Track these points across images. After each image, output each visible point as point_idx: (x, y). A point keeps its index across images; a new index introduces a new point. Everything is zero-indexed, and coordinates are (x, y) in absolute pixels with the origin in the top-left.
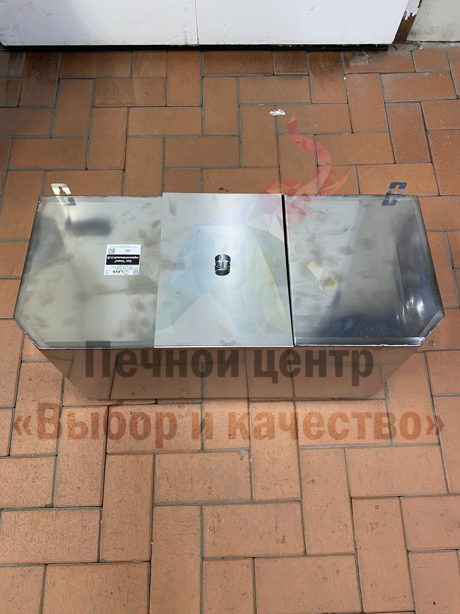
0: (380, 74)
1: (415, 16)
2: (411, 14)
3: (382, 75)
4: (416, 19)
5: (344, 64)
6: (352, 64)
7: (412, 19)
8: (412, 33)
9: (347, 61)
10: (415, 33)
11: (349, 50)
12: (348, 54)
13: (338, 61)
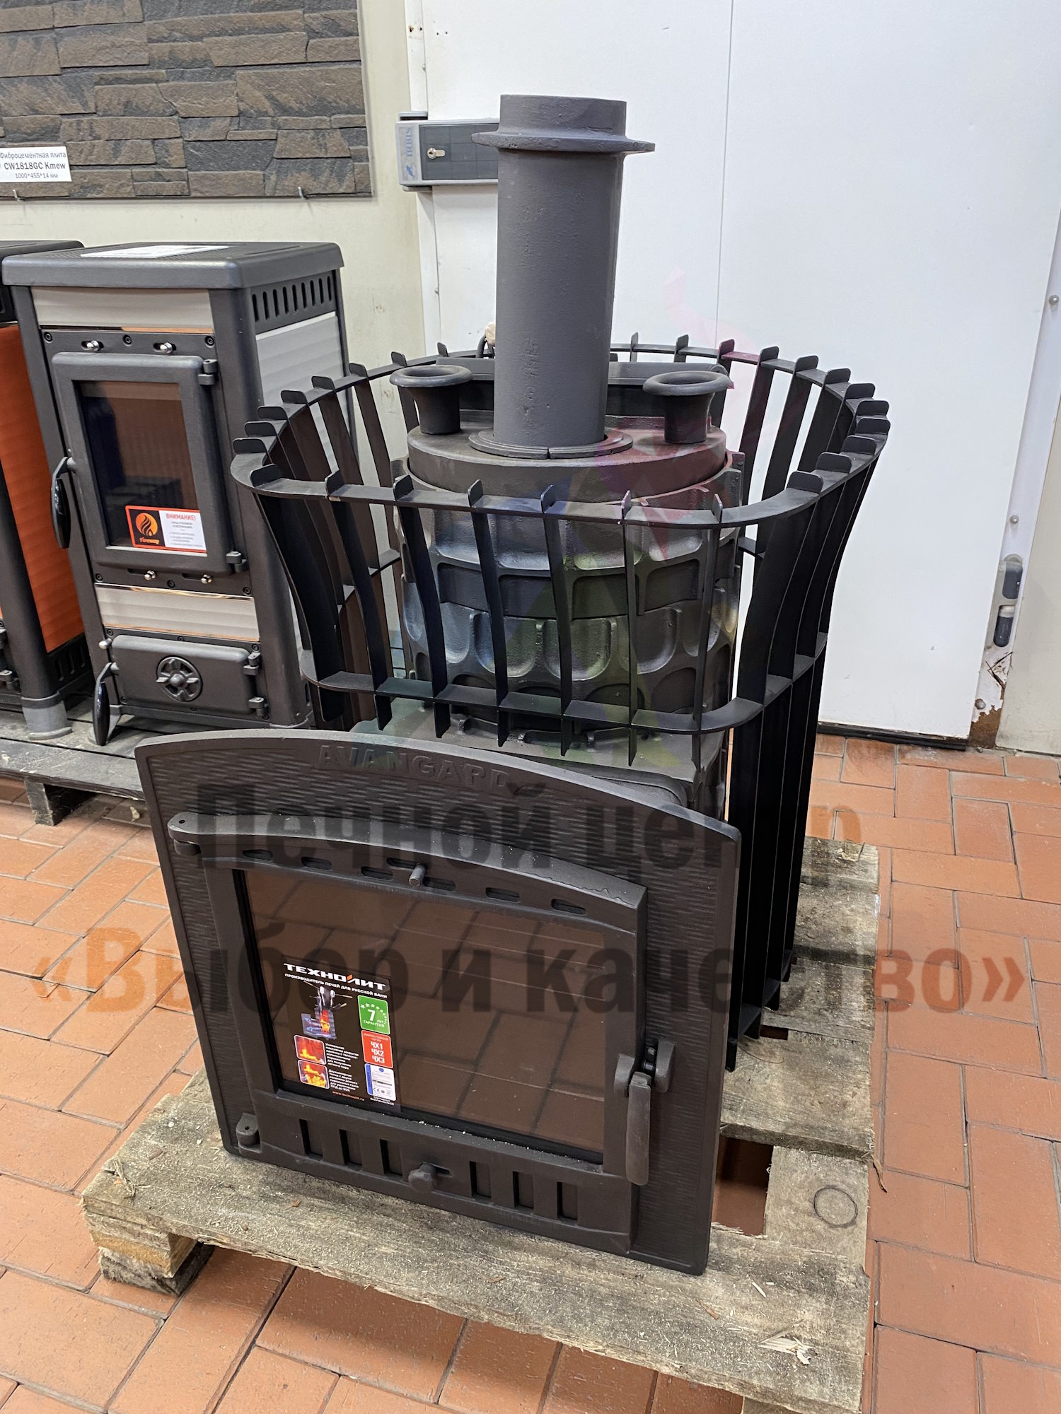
0: (950, 770)
1: (1000, 710)
2: (993, 707)
3: (953, 772)
4: (1004, 715)
5: (897, 755)
6: (908, 756)
7: (996, 715)
8: (1002, 736)
9: (902, 753)
10: (1007, 737)
11: (908, 744)
12: (905, 747)
13: (890, 751)
